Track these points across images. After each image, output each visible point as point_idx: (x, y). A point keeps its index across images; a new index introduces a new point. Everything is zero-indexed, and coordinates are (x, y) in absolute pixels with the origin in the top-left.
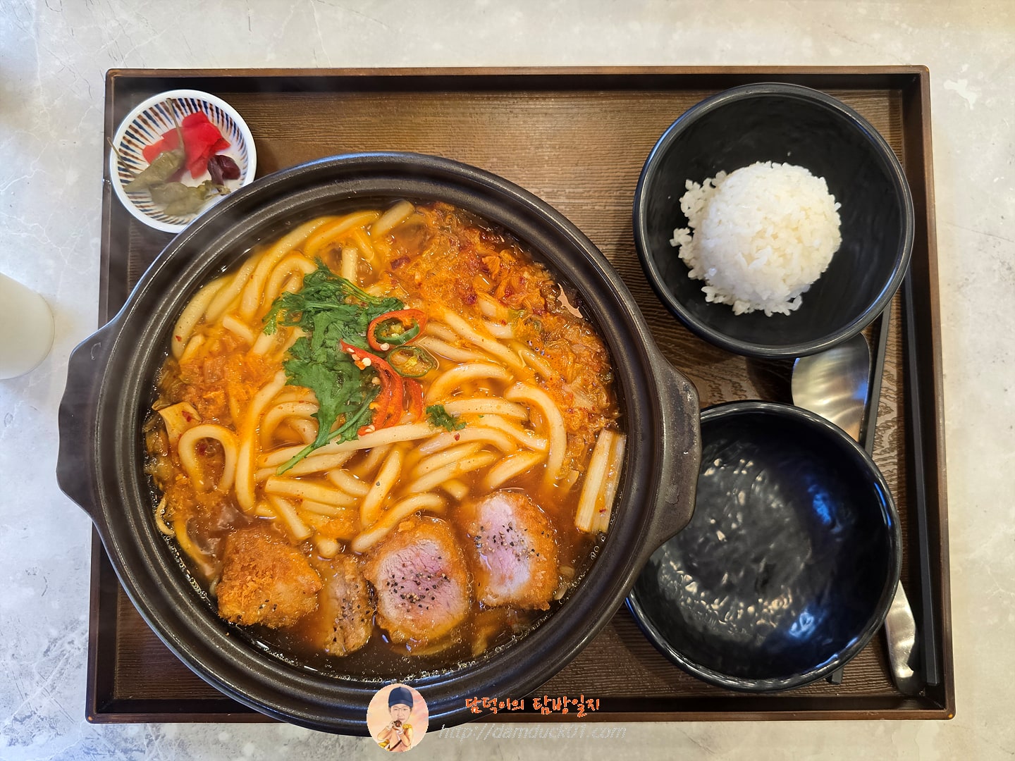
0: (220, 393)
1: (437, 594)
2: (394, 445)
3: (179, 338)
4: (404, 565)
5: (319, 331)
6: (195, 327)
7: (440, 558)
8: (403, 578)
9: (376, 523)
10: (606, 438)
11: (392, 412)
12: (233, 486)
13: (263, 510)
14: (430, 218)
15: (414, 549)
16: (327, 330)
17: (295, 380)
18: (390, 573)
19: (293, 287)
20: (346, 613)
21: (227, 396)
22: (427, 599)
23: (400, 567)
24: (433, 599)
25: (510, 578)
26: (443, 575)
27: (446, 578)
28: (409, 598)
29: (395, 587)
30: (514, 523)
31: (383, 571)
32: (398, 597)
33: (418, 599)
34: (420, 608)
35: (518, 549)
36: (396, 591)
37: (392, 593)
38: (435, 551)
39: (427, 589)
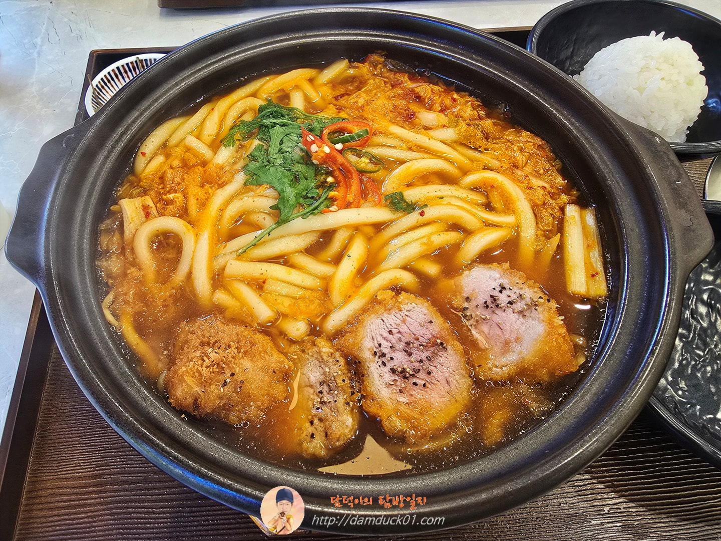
0: (179, 196)
1: (433, 368)
2: (357, 228)
3: (143, 154)
4: (390, 332)
5: (275, 142)
6: (158, 149)
7: (431, 322)
8: (391, 347)
9: (348, 298)
10: (572, 211)
11: (351, 200)
12: (189, 276)
13: (221, 297)
14: (364, 69)
15: (398, 315)
16: (281, 142)
17: (253, 180)
18: (376, 342)
19: (248, 118)
20: (325, 399)
21: (185, 197)
22: (422, 375)
23: (386, 334)
24: (429, 373)
25: (518, 340)
26: (438, 341)
27: (442, 344)
28: (401, 372)
29: (383, 359)
30: (505, 282)
31: (368, 337)
32: (387, 372)
33: (411, 373)
34: (414, 387)
35: (519, 306)
36: (384, 364)
37: (380, 366)
38: (424, 316)
39: (421, 361)
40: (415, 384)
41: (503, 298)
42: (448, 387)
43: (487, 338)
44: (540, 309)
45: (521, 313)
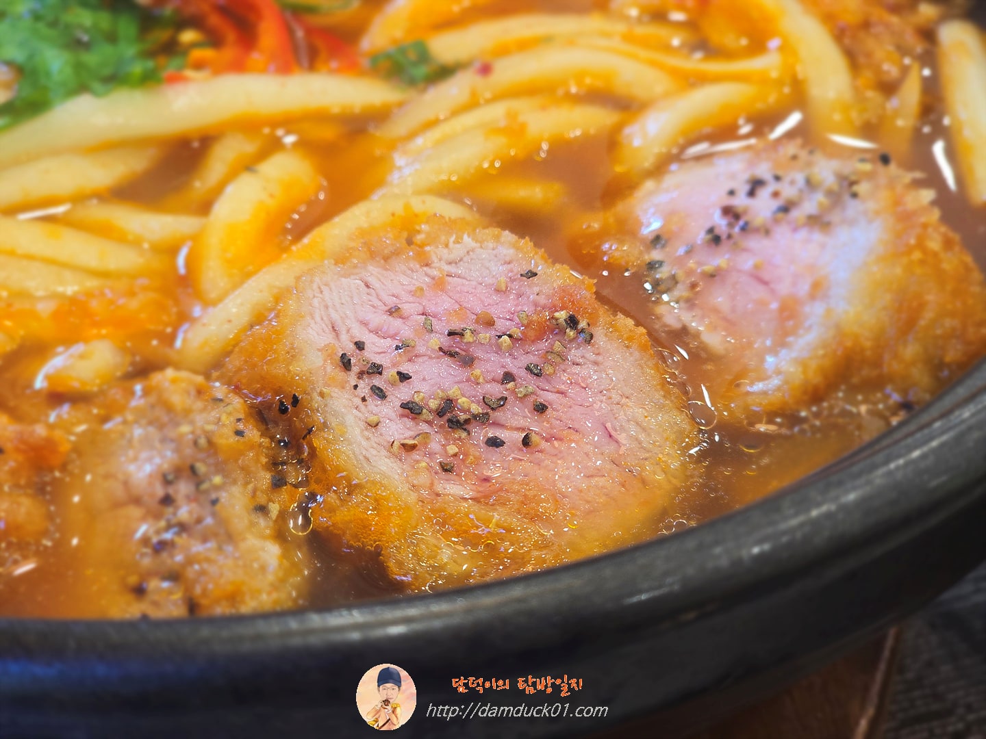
1: (551, 395)
4: (394, 312)
7: (530, 275)
8: (398, 349)
18: (344, 336)
22: (513, 414)
23: (380, 318)
24: (541, 409)
25: (818, 289)
26: (557, 315)
27: (572, 322)
28: (440, 413)
29: (377, 381)
30: (764, 170)
31: (318, 319)
32: (393, 415)
33: (476, 409)
34: (494, 454)
35: (810, 206)
36: (380, 393)
37: (364, 399)
38: (505, 267)
39: (508, 377)
40: (495, 443)
41: (762, 207)
42: (613, 446)
43: (729, 324)
44: (862, 188)
45: (817, 222)
